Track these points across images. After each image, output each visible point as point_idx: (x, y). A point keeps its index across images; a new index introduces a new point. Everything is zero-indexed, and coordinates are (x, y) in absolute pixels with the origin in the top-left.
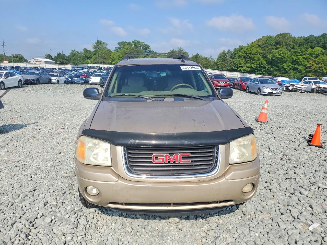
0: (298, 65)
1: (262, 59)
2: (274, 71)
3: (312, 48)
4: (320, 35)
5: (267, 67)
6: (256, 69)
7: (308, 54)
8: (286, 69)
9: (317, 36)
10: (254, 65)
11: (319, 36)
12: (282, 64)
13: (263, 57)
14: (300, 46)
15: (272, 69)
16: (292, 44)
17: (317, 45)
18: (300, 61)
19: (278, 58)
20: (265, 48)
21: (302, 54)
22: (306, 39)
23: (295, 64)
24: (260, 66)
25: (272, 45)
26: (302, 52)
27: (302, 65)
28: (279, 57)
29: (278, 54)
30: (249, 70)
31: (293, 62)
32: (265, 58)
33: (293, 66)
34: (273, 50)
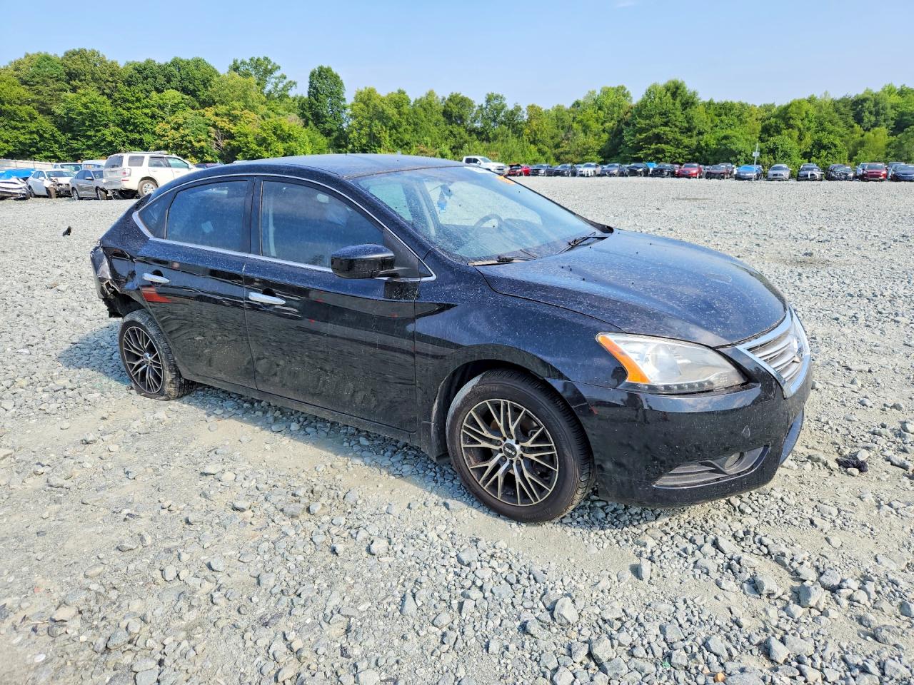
0: (139, 132)
1: (40, 117)
2: (84, 150)
3: (159, 91)
4: (169, 61)
5: (63, 139)
6: (30, 147)
7: (153, 106)
8: (112, 142)
9: (163, 63)
10: (24, 134)
11: (166, 63)
12: (100, 131)
13: (41, 112)
14: (129, 83)
15: (76, 145)
16: (110, 79)
17: (168, 86)
18: (141, 123)
19: (81, 113)
20: (40, 88)
21: (138, 104)
22: (139, 69)
23: (131, 131)
24: (41, 136)
25: (57, 81)
26: (138, 100)
27: (146, 130)
28: (84, 111)
29: (79, 104)
30: (11, 149)
31: (124, 124)
32: (49, 114)
33: (128, 134)
34: (64, 94)
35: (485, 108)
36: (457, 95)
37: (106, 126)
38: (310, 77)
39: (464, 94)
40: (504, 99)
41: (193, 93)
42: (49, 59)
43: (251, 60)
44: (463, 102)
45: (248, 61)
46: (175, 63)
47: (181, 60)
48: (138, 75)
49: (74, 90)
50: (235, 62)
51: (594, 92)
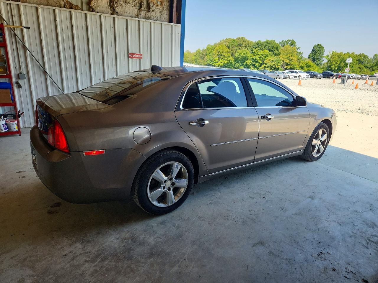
35: (373, 59)
36: (363, 54)
37: (247, 59)
38: (314, 47)
39: (365, 54)
41: (273, 51)
42: (234, 40)
44: (365, 57)
45: (286, 41)
46: (267, 42)
47: (269, 41)
48: (257, 45)
49: (240, 49)
50: (283, 41)
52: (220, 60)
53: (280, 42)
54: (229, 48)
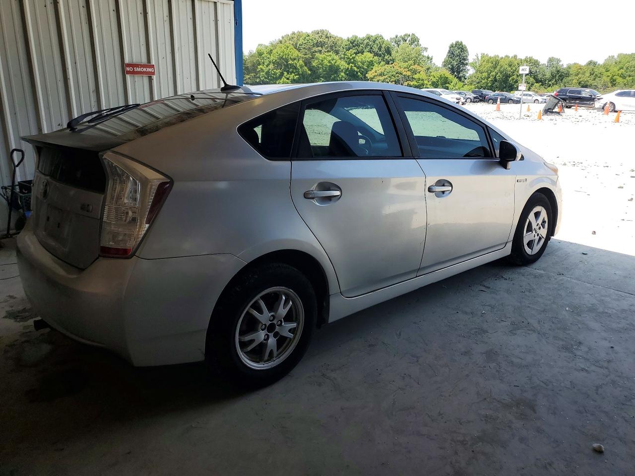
35: (547, 67)
38: (452, 46)
39: (535, 58)
40: (560, 61)
41: (380, 56)
42: (309, 36)
43: (406, 35)
45: (403, 35)
46: (369, 38)
47: (371, 36)
48: (351, 44)
49: (320, 52)
50: (397, 37)
51: (613, 57)
52: (285, 73)
53: (391, 39)
54: (299, 50)
